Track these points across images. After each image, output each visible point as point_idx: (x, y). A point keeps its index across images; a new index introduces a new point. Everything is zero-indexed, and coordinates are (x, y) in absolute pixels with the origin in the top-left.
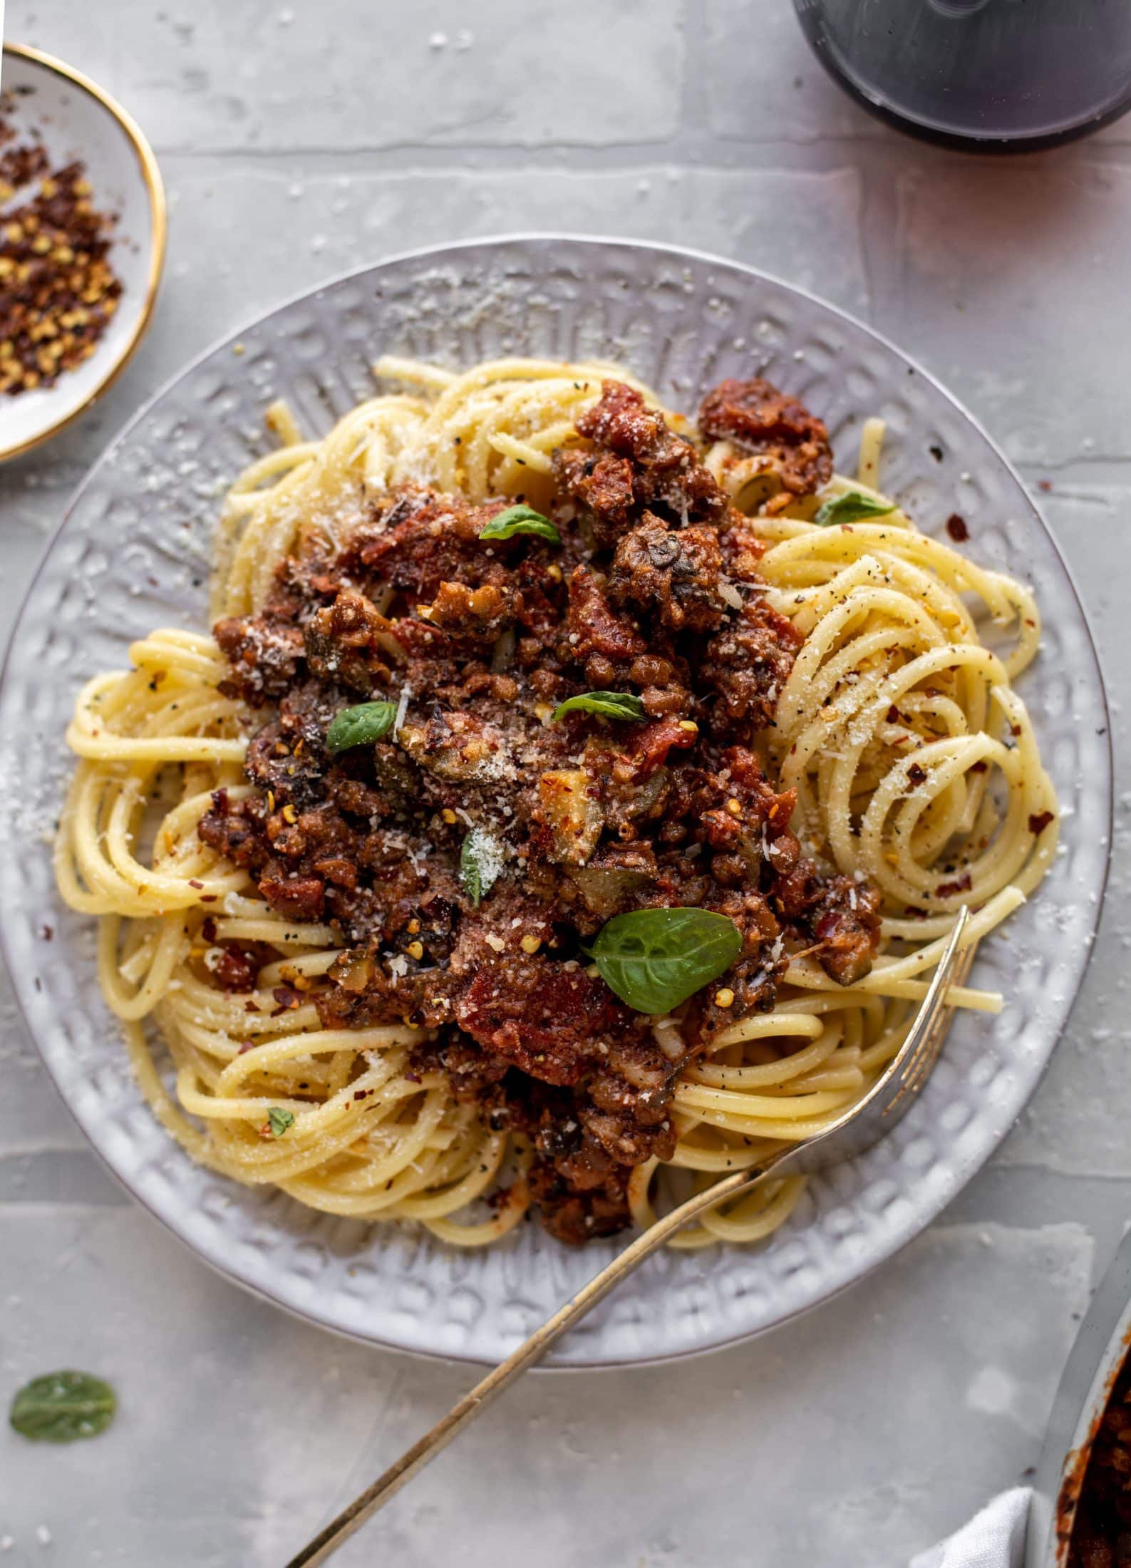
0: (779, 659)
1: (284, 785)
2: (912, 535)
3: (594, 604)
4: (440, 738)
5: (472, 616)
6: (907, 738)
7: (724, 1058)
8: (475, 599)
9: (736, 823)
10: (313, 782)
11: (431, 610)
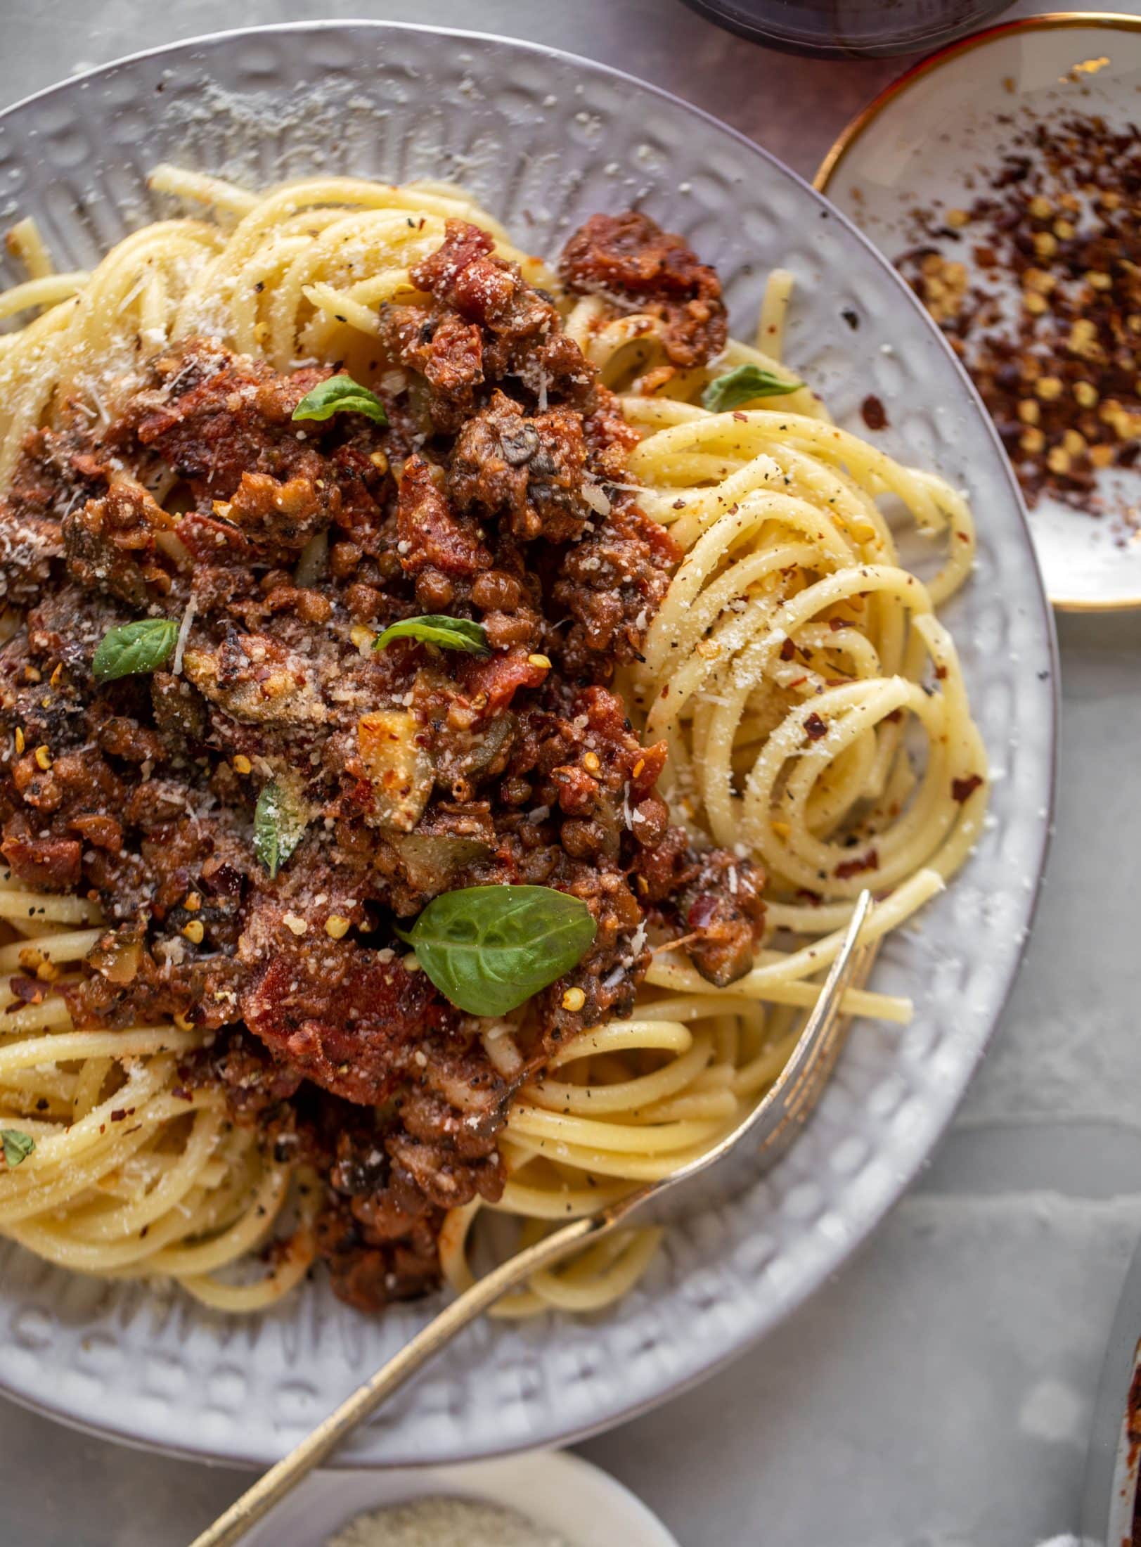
0: (652, 578)
1: (37, 721)
2: (818, 426)
3: (430, 505)
4: (235, 668)
5: (278, 515)
6: (805, 679)
7: (571, 1074)
8: (284, 494)
9: (594, 783)
10: (72, 717)
11: (229, 507)
